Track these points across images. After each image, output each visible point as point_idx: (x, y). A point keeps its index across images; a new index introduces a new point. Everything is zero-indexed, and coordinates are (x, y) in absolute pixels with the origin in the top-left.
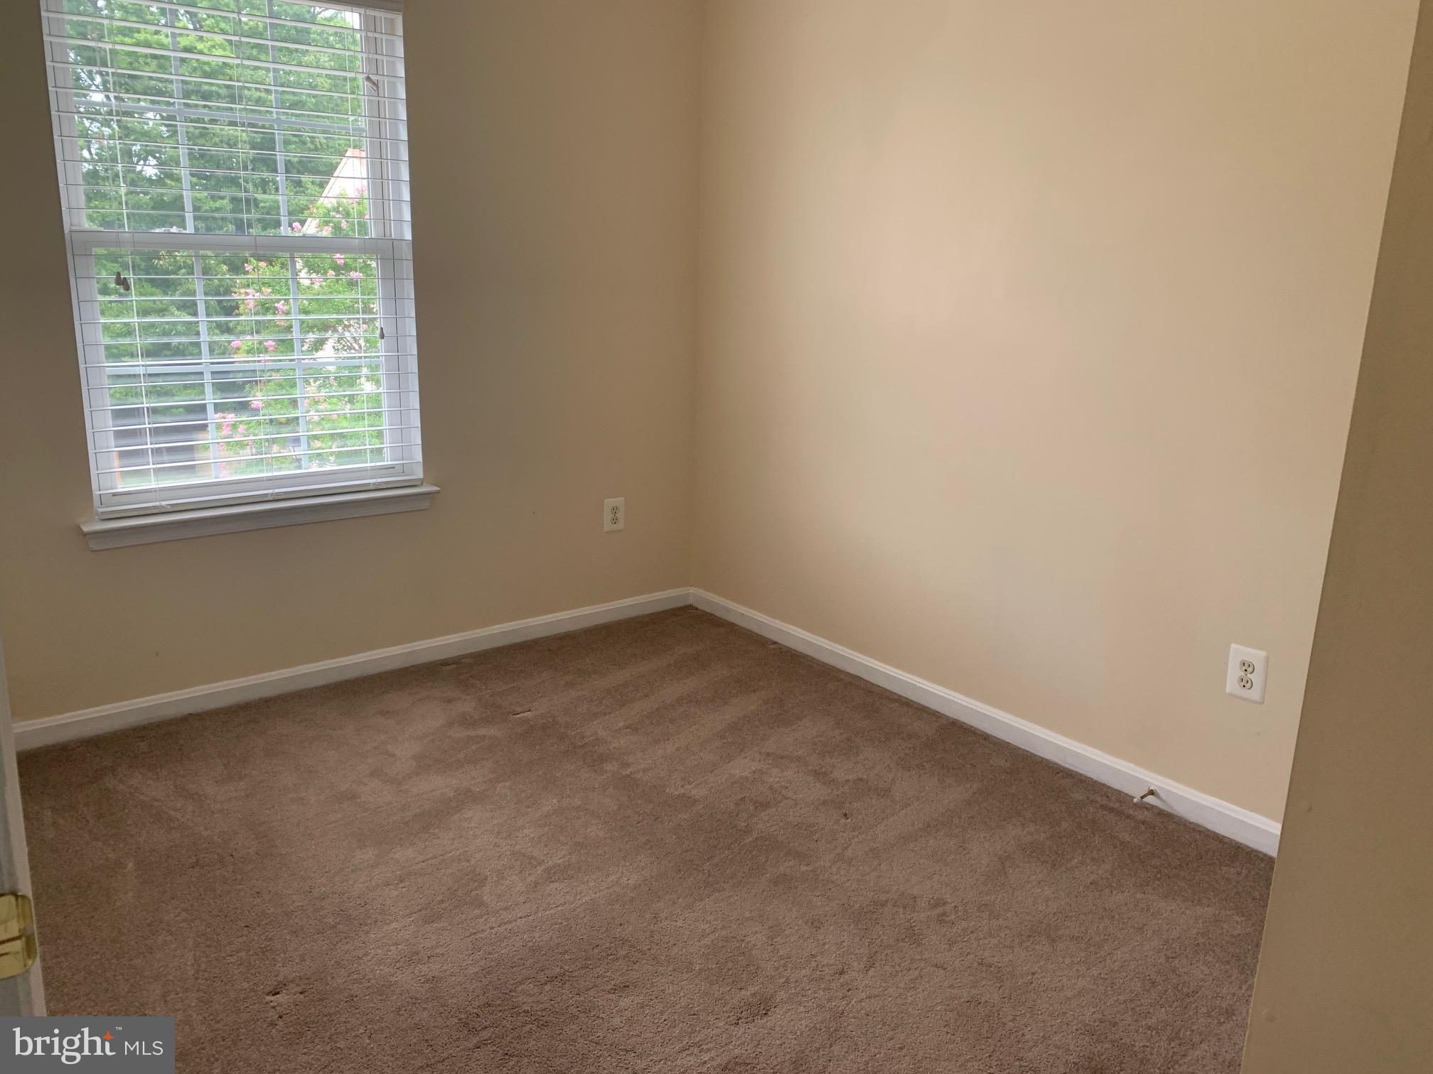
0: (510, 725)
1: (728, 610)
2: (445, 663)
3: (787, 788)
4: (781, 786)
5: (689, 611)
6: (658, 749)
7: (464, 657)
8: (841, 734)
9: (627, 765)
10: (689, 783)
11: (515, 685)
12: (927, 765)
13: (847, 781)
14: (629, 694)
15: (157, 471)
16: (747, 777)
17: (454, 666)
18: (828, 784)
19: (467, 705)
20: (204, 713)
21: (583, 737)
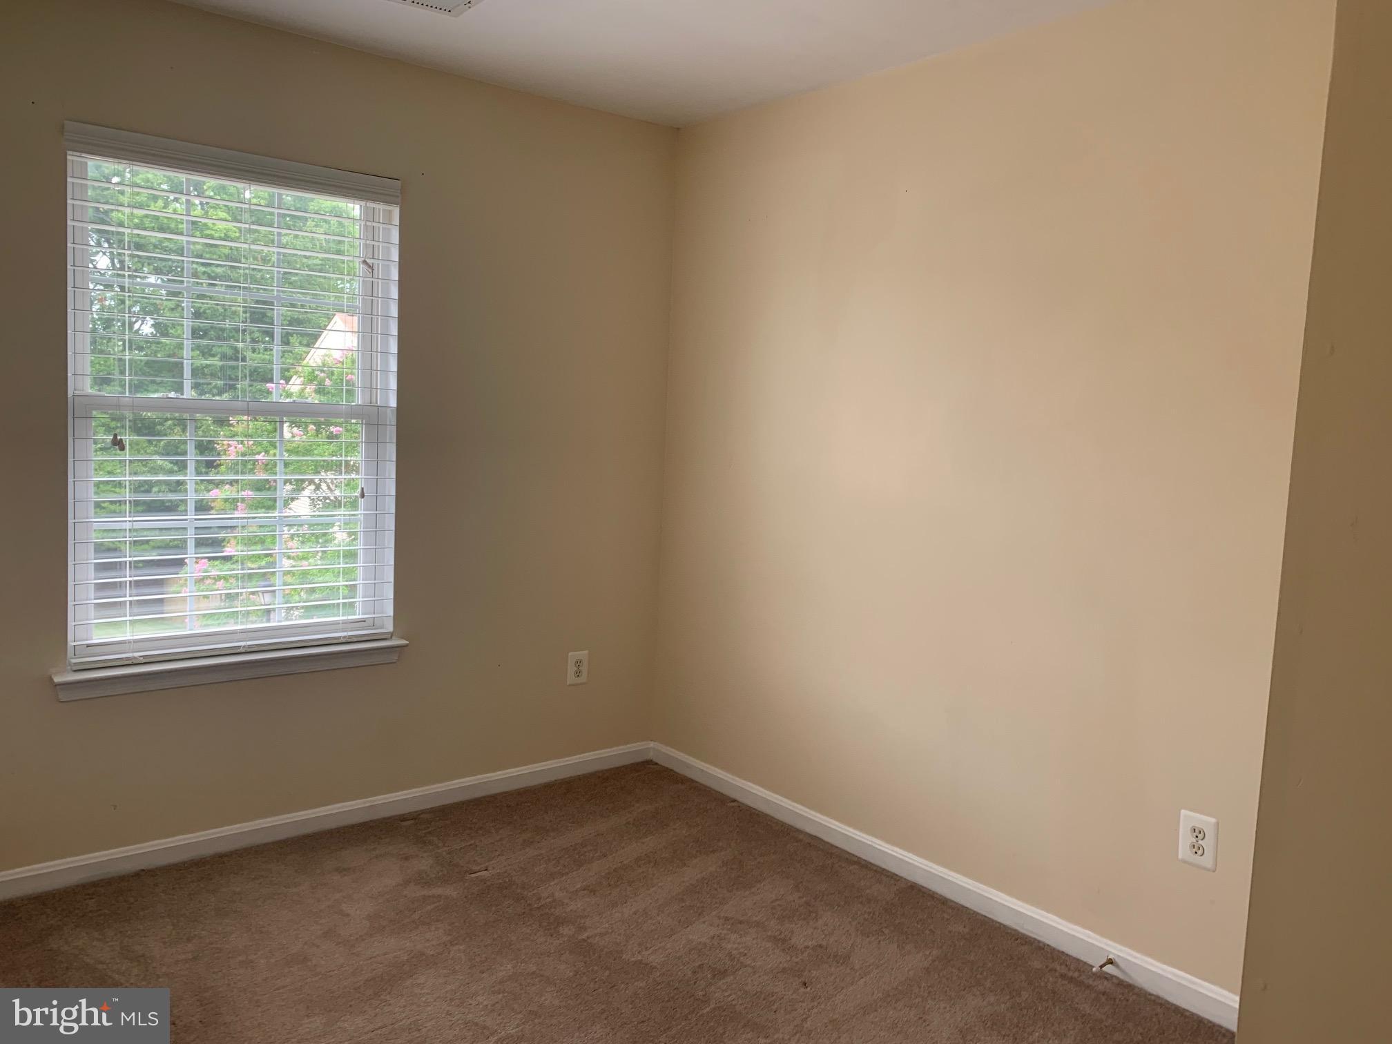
0: (466, 884)
1: (688, 766)
2: (403, 818)
3: (745, 954)
4: (740, 953)
5: (649, 766)
6: (616, 912)
7: (423, 812)
8: (800, 898)
9: (584, 928)
10: (647, 949)
11: (473, 842)
12: (886, 931)
13: (807, 947)
14: (587, 854)
15: (133, 622)
16: (705, 944)
17: (413, 822)
18: (787, 951)
19: (424, 863)
20: (157, 869)
21: (539, 899)
